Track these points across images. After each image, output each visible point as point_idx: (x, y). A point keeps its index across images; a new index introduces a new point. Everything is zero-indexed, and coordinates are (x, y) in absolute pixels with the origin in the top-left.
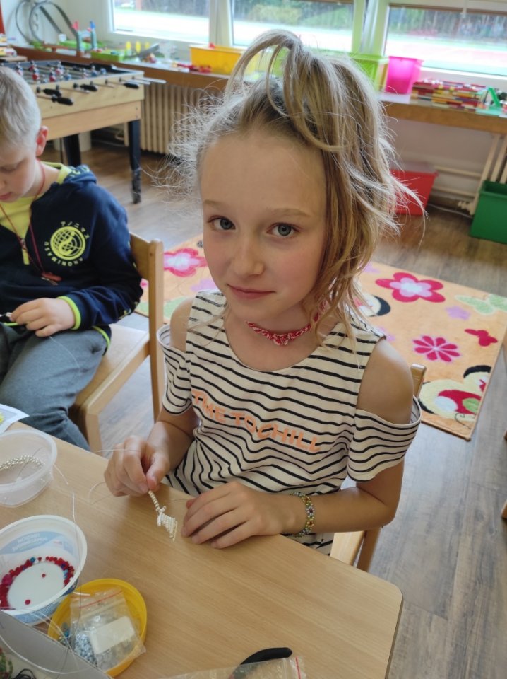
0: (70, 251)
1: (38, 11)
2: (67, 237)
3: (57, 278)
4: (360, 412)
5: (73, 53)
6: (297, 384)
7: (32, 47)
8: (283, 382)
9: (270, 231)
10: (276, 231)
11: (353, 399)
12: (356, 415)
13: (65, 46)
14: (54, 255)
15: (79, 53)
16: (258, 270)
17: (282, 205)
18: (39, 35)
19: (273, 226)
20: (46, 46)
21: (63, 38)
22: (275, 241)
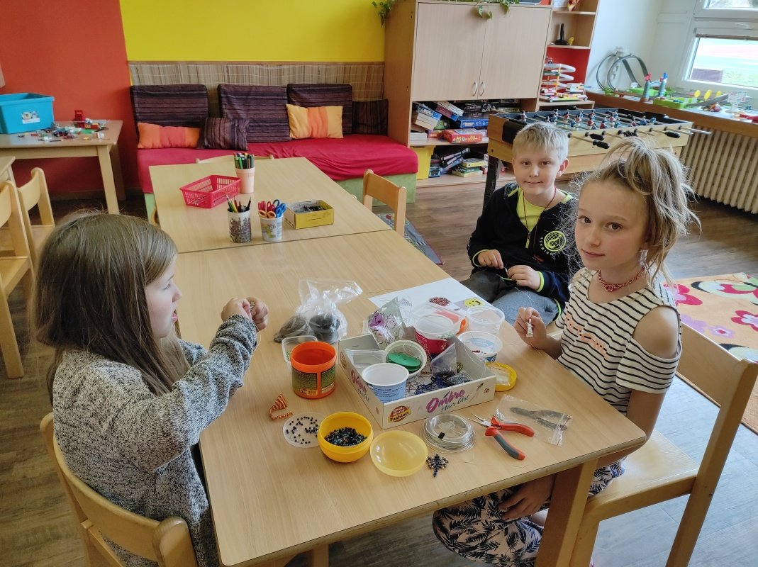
0: (554, 246)
1: (620, 64)
2: (556, 237)
3: (541, 260)
4: (633, 340)
5: (638, 99)
6: (608, 314)
7: (603, 93)
8: (601, 311)
9: (607, 226)
10: (611, 226)
11: (631, 330)
12: (630, 341)
13: (634, 93)
14: (544, 246)
15: (643, 99)
16: (597, 243)
17: (614, 214)
18: (614, 83)
19: (610, 224)
20: (614, 92)
21: (634, 86)
22: (610, 231)
